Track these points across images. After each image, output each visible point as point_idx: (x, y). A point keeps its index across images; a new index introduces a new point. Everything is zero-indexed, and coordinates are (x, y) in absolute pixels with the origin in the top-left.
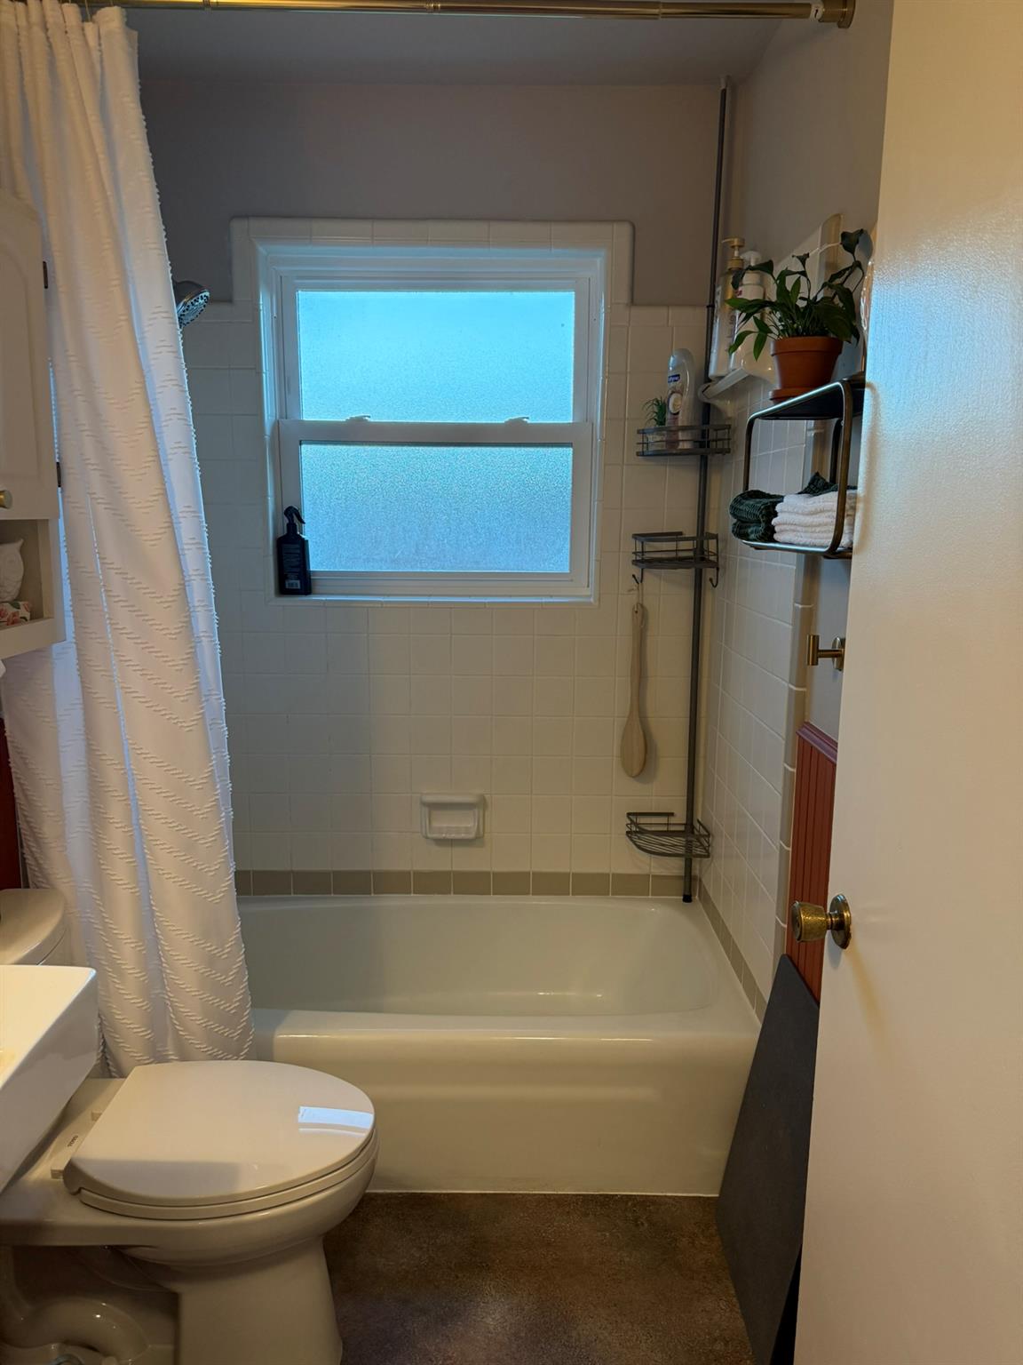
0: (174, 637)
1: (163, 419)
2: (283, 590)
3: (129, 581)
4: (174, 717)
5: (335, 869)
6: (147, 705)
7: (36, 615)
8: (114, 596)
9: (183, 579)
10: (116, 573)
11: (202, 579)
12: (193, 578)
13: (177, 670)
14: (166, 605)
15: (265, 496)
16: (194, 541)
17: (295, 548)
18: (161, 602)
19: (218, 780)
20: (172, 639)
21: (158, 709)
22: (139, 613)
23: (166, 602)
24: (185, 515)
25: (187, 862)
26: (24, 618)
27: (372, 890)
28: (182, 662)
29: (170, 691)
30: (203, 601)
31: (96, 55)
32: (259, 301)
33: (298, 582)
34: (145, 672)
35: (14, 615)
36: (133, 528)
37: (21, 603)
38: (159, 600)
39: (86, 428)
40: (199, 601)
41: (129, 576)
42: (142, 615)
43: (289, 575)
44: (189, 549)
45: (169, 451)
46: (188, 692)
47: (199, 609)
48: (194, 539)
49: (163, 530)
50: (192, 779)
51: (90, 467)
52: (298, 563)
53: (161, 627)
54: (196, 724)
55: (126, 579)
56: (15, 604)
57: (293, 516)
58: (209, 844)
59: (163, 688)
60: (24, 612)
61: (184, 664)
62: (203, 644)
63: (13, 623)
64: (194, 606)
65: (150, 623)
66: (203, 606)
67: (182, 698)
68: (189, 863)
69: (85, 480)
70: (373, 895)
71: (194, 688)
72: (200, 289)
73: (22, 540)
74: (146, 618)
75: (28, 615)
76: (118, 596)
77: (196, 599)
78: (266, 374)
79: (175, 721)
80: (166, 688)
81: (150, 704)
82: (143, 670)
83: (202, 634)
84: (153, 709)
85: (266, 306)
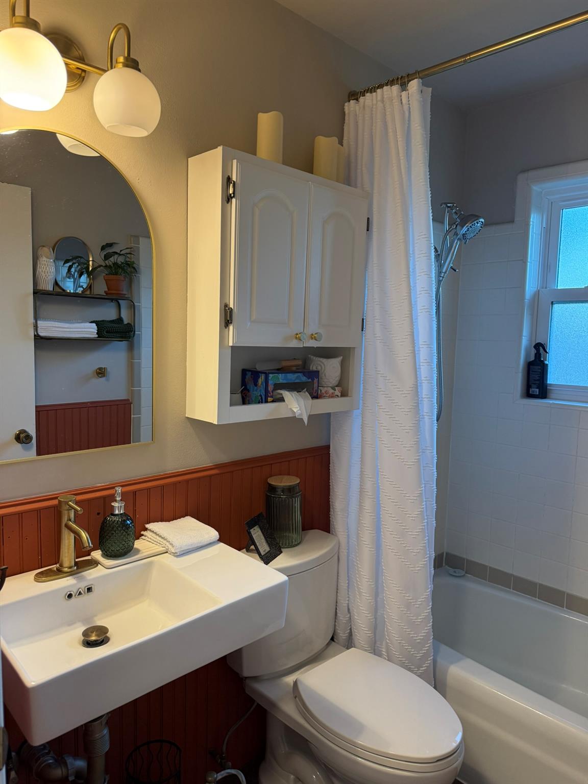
0: (407, 413)
1: (418, 293)
2: (528, 395)
3: (387, 381)
4: (402, 458)
5: (540, 582)
6: (388, 449)
7: (344, 394)
8: (379, 388)
9: (417, 382)
10: (381, 376)
11: (428, 383)
12: (423, 381)
13: (406, 432)
14: (404, 395)
15: (520, 336)
16: (426, 361)
17: (537, 368)
18: (402, 394)
19: (425, 500)
20: (406, 414)
21: (393, 452)
22: (390, 399)
23: (404, 394)
24: (423, 346)
25: (400, 542)
26: (338, 396)
27: (565, 606)
28: (409, 428)
29: (400, 443)
30: (427, 395)
31: (406, 107)
32: (530, 219)
33: (538, 390)
34: (388, 431)
35: (333, 394)
36: (394, 353)
37: (336, 388)
38: (401, 392)
39: (377, 300)
40: (425, 395)
41: (388, 378)
42: (391, 400)
43: (533, 386)
44: (423, 365)
45: (419, 311)
46: (411, 445)
47: (425, 399)
48: (426, 360)
49: (408, 354)
50: (408, 495)
51: (376, 321)
52: (538, 378)
53: (400, 407)
54: (414, 465)
55: (386, 379)
56: (333, 388)
57: (540, 348)
58: (414, 536)
59: (397, 441)
60: (337, 393)
61: (410, 429)
62: (426, 419)
63: (332, 397)
64: (422, 398)
65: (395, 404)
66: (427, 398)
67: (407, 449)
68: (401, 543)
69: (374, 327)
70: (565, 609)
71: (415, 444)
72: (478, 217)
73: (342, 357)
74: (394, 401)
75: (339, 394)
76: (380, 389)
77: (424, 394)
78: (531, 263)
79: (402, 460)
80: (400, 441)
81: (390, 449)
82: (388, 429)
83: (425, 414)
84: (391, 451)
85: (536, 222)
